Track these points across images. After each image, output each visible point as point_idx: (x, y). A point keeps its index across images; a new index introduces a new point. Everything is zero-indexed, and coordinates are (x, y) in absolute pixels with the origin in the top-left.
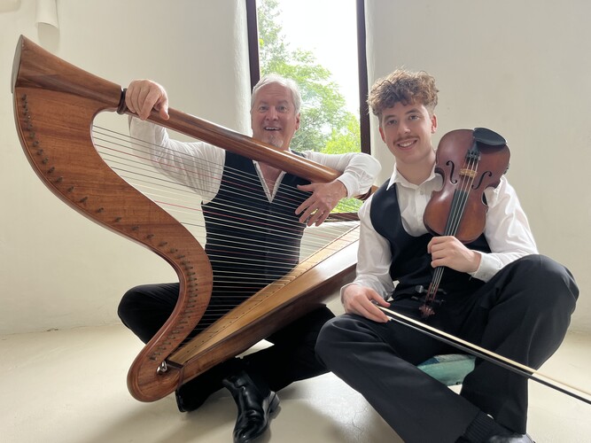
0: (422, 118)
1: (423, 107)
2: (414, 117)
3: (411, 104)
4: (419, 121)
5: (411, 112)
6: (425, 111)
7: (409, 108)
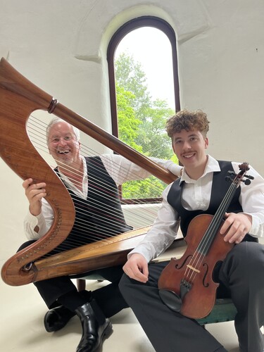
0: (198, 139)
1: (199, 133)
2: (193, 139)
3: (192, 131)
4: (196, 142)
5: (192, 135)
6: (200, 135)
7: (191, 133)
